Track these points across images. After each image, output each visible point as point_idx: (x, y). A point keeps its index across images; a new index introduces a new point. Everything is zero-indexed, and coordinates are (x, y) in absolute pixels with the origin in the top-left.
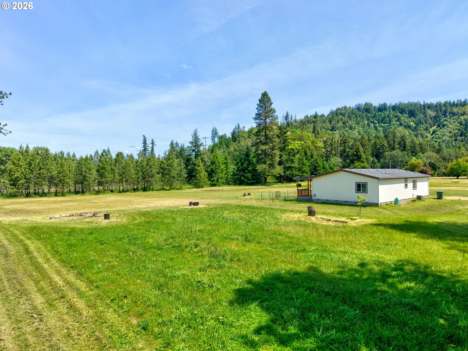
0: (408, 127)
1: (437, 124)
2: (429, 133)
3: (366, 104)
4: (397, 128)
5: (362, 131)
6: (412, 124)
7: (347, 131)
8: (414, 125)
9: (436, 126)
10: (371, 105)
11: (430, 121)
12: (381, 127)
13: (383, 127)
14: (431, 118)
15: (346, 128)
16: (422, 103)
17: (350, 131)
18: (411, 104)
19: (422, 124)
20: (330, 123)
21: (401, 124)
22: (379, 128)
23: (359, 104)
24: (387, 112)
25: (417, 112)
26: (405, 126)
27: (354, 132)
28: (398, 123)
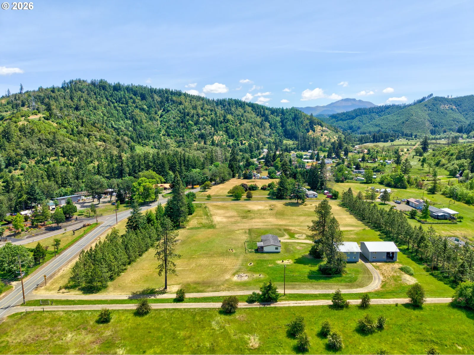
0: (142, 109)
1: (162, 108)
2: (158, 116)
3: (101, 81)
4: (135, 111)
5: (105, 111)
6: (145, 107)
7: (91, 111)
8: (147, 109)
9: (162, 110)
10: (106, 82)
11: (157, 105)
12: (119, 107)
13: (121, 107)
14: (158, 103)
15: (90, 108)
16: (150, 88)
17: (95, 111)
18: (141, 87)
19: (152, 107)
20: (72, 101)
21: (137, 107)
22: (118, 108)
23: (95, 80)
24: (122, 93)
25: (147, 96)
26: (140, 109)
27: (99, 113)
28: (134, 105)
